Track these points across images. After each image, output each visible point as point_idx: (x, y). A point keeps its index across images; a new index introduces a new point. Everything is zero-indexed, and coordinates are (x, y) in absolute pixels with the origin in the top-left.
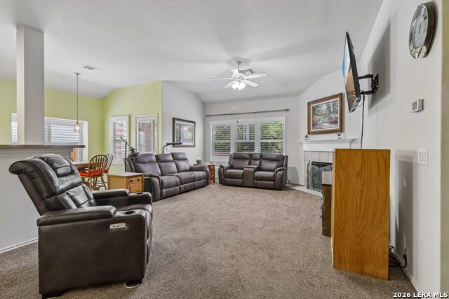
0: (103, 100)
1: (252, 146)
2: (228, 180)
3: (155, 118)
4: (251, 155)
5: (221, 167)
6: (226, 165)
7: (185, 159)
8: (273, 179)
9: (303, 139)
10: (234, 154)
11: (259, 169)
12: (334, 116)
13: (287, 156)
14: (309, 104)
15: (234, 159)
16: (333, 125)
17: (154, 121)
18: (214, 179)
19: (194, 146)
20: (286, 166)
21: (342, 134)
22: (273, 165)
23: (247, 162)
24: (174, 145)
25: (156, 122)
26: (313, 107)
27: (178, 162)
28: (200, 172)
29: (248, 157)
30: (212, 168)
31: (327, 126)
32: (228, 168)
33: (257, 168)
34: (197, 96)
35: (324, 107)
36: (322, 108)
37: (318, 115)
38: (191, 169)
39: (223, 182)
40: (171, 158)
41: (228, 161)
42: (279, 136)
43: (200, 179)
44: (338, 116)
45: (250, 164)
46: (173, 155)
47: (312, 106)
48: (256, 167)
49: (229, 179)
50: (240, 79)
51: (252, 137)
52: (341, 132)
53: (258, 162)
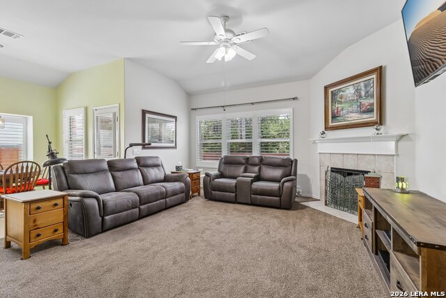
0: (56, 89)
1: (248, 147)
2: (215, 193)
3: (117, 110)
4: (247, 159)
5: (207, 175)
6: (214, 172)
7: (157, 166)
8: (278, 193)
9: (317, 136)
10: (226, 157)
11: (258, 178)
12: (366, 102)
13: (296, 161)
14: (326, 88)
15: (225, 163)
16: (365, 116)
17: (114, 114)
18: (198, 191)
19: (175, 147)
20: (295, 174)
21: (382, 128)
22: (277, 173)
23: (242, 168)
24: (145, 146)
25: (117, 115)
26: (331, 92)
27: (145, 170)
28: (176, 184)
29: (244, 161)
30: (195, 177)
31: (355, 117)
32: (217, 177)
33: (255, 177)
34: (178, 83)
35: (349, 91)
36: (347, 92)
37: (341, 103)
38: (167, 179)
39: (209, 197)
40: (135, 165)
41: (217, 166)
42: (284, 133)
43: (175, 193)
44: (374, 101)
45: (245, 171)
46: (138, 160)
47: (330, 90)
48: (254, 175)
49: (217, 192)
50: (227, 43)
51: (249, 136)
52: (381, 124)
53: (256, 169)
